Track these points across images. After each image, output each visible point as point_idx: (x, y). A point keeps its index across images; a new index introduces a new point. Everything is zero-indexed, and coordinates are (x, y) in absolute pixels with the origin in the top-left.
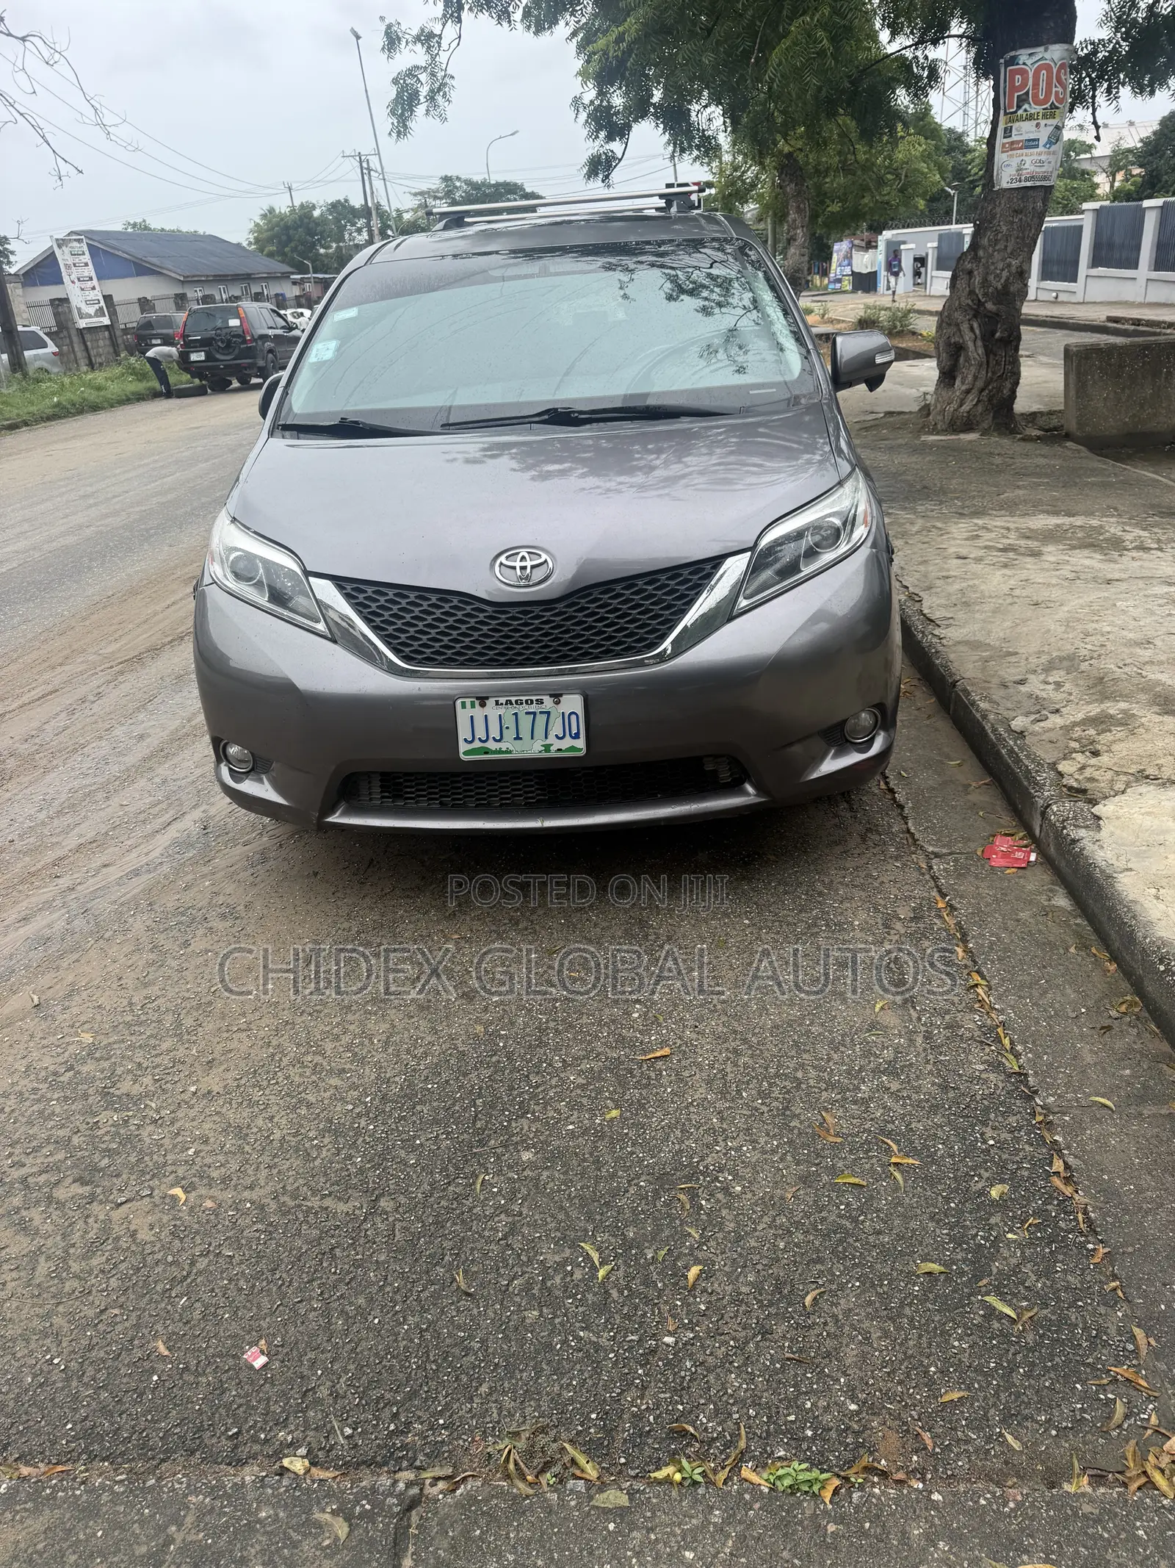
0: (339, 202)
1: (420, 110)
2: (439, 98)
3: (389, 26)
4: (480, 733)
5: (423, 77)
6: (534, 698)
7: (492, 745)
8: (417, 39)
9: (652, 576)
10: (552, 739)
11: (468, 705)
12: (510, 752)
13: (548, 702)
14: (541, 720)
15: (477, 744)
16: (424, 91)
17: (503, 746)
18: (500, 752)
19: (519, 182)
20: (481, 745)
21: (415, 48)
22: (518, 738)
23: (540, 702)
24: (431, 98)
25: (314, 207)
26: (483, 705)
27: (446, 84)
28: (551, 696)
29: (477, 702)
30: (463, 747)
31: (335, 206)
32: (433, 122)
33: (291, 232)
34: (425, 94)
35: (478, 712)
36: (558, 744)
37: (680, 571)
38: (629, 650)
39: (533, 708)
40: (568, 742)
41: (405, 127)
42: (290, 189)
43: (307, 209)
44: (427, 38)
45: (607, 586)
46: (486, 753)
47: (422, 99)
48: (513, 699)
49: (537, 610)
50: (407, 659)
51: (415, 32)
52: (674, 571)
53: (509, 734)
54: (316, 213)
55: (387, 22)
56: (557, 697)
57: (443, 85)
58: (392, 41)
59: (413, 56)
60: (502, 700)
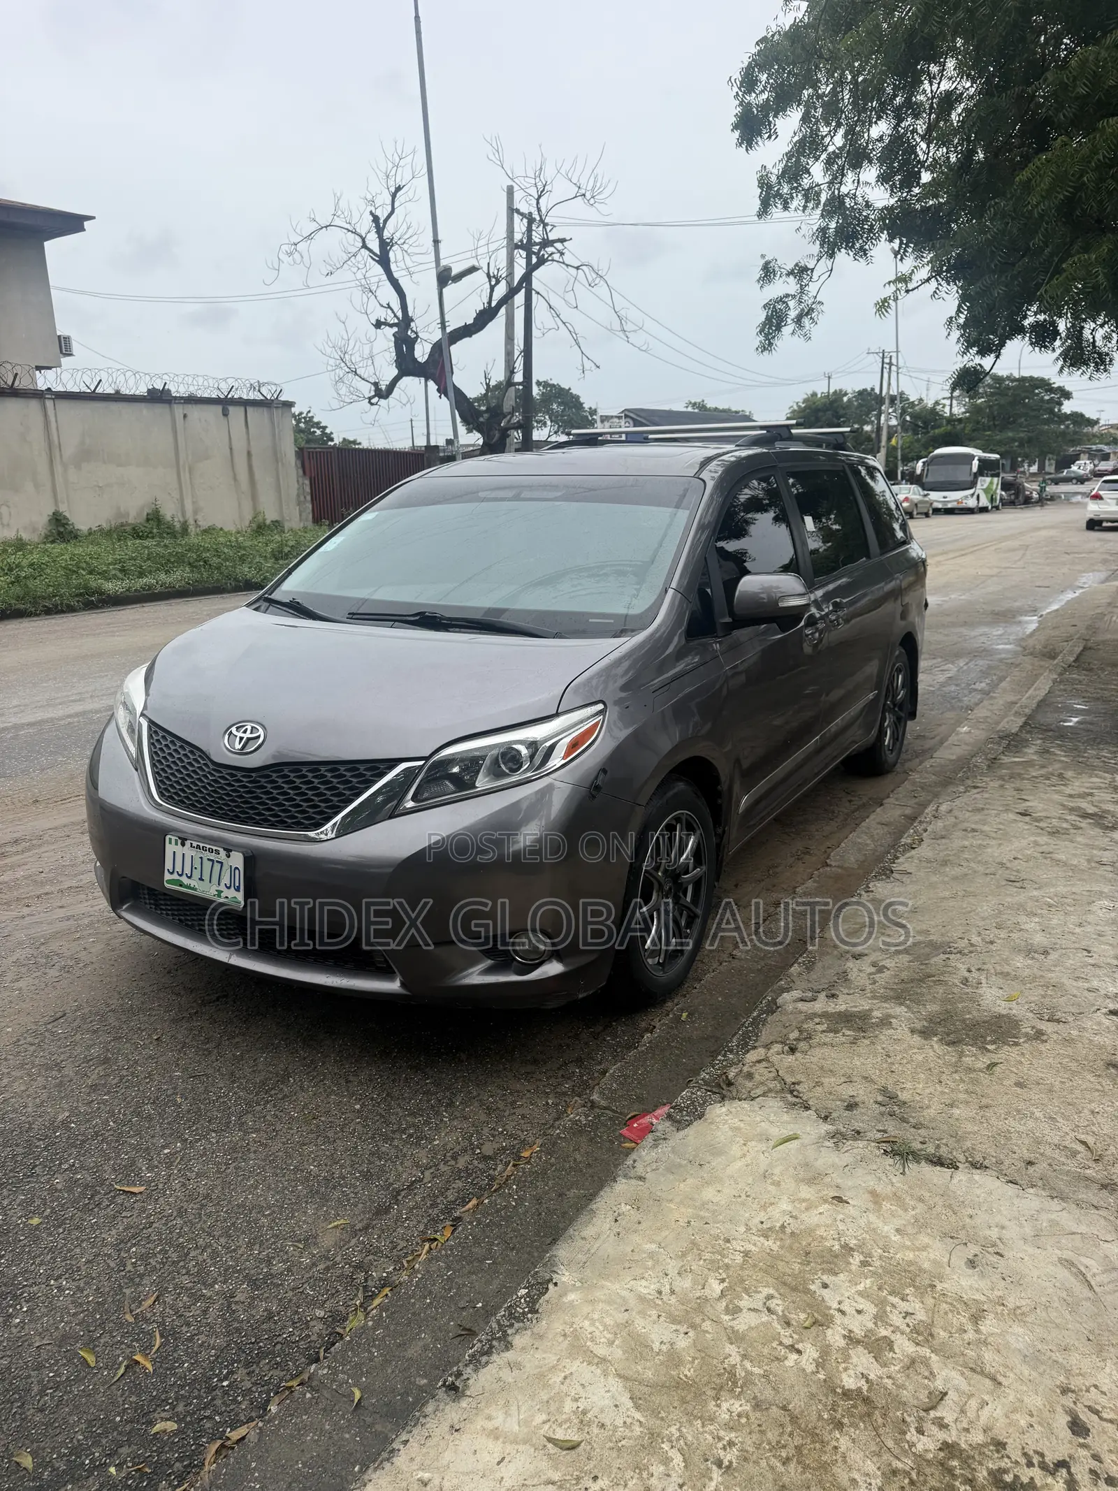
0: (865, 390)
1: (787, 330)
2: (806, 321)
3: (767, 263)
4: (178, 868)
5: (792, 304)
6: (214, 848)
7: (185, 880)
8: (790, 273)
9: (334, 765)
10: (222, 887)
11: (173, 842)
12: (196, 890)
13: (223, 853)
14: (217, 867)
15: (175, 876)
16: (793, 314)
17: (193, 883)
18: (188, 887)
19: (1046, 378)
20: (178, 877)
21: (788, 280)
22: (201, 879)
23: (218, 852)
24: (798, 320)
25: (846, 394)
26: (183, 845)
27: (813, 309)
28: (225, 849)
29: (179, 841)
30: (167, 876)
31: (862, 393)
32: (798, 341)
33: (820, 414)
34: (793, 317)
35: (179, 849)
36: (226, 893)
37: (357, 766)
38: (299, 825)
39: (212, 856)
40: (231, 893)
41: (770, 344)
42: (829, 378)
43: (840, 394)
44: (801, 272)
45: (296, 766)
46: (181, 886)
47: (789, 321)
48: (201, 845)
49: (239, 774)
50: (161, 794)
51: (790, 266)
52: (353, 765)
53: (196, 874)
54: (845, 399)
55: (767, 259)
56: (228, 851)
57: (811, 310)
58: (768, 272)
59: (783, 286)
60: (195, 844)
